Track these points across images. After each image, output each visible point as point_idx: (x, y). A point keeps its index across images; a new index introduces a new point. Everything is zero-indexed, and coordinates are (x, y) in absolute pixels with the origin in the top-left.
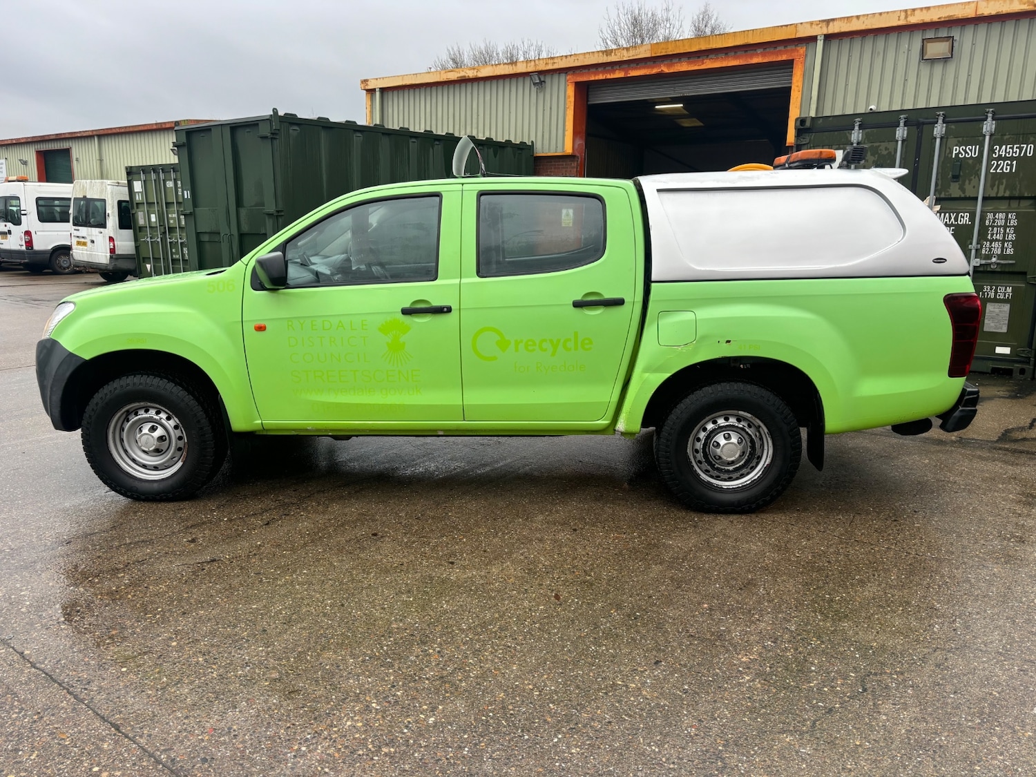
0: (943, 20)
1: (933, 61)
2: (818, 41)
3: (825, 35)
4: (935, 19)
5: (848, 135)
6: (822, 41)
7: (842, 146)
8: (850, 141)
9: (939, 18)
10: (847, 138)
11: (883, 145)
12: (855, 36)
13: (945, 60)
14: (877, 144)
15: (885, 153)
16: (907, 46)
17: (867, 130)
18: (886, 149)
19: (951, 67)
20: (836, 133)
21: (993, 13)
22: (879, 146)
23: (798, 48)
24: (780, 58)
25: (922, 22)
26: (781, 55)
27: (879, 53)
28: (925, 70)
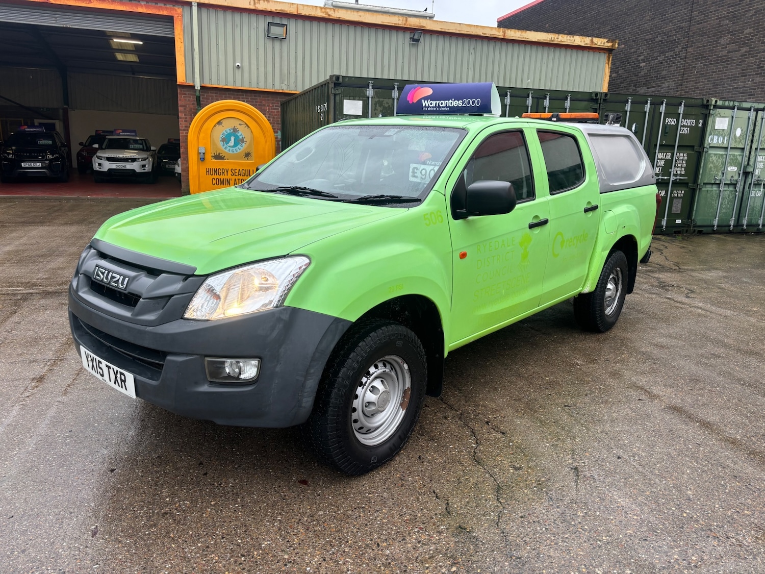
0: (278, 11)
1: (274, 39)
2: (193, 7)
3: (198, 3)
4: (273, 10)
5: (364, 91)
6: (196, 7)
7: (361, 98)
8: (366, 95)
9: (276, 10)
10: (364, 93)
11: (386, 100)
12: (218, 9)
13: (281, 40)
14: (382, 100)
15: (387, 106)
16: (255, 24)
17: (376, 90)
18: (387, 103)
19: (285, 45)
20: (357, 89)
21: (307, 14)
22: (383, 101)
23: (176, 8)
24: (161, 13)
25: (265, 10)
26: (163, 11)
27: (237, 25)
28: (269, 43)
